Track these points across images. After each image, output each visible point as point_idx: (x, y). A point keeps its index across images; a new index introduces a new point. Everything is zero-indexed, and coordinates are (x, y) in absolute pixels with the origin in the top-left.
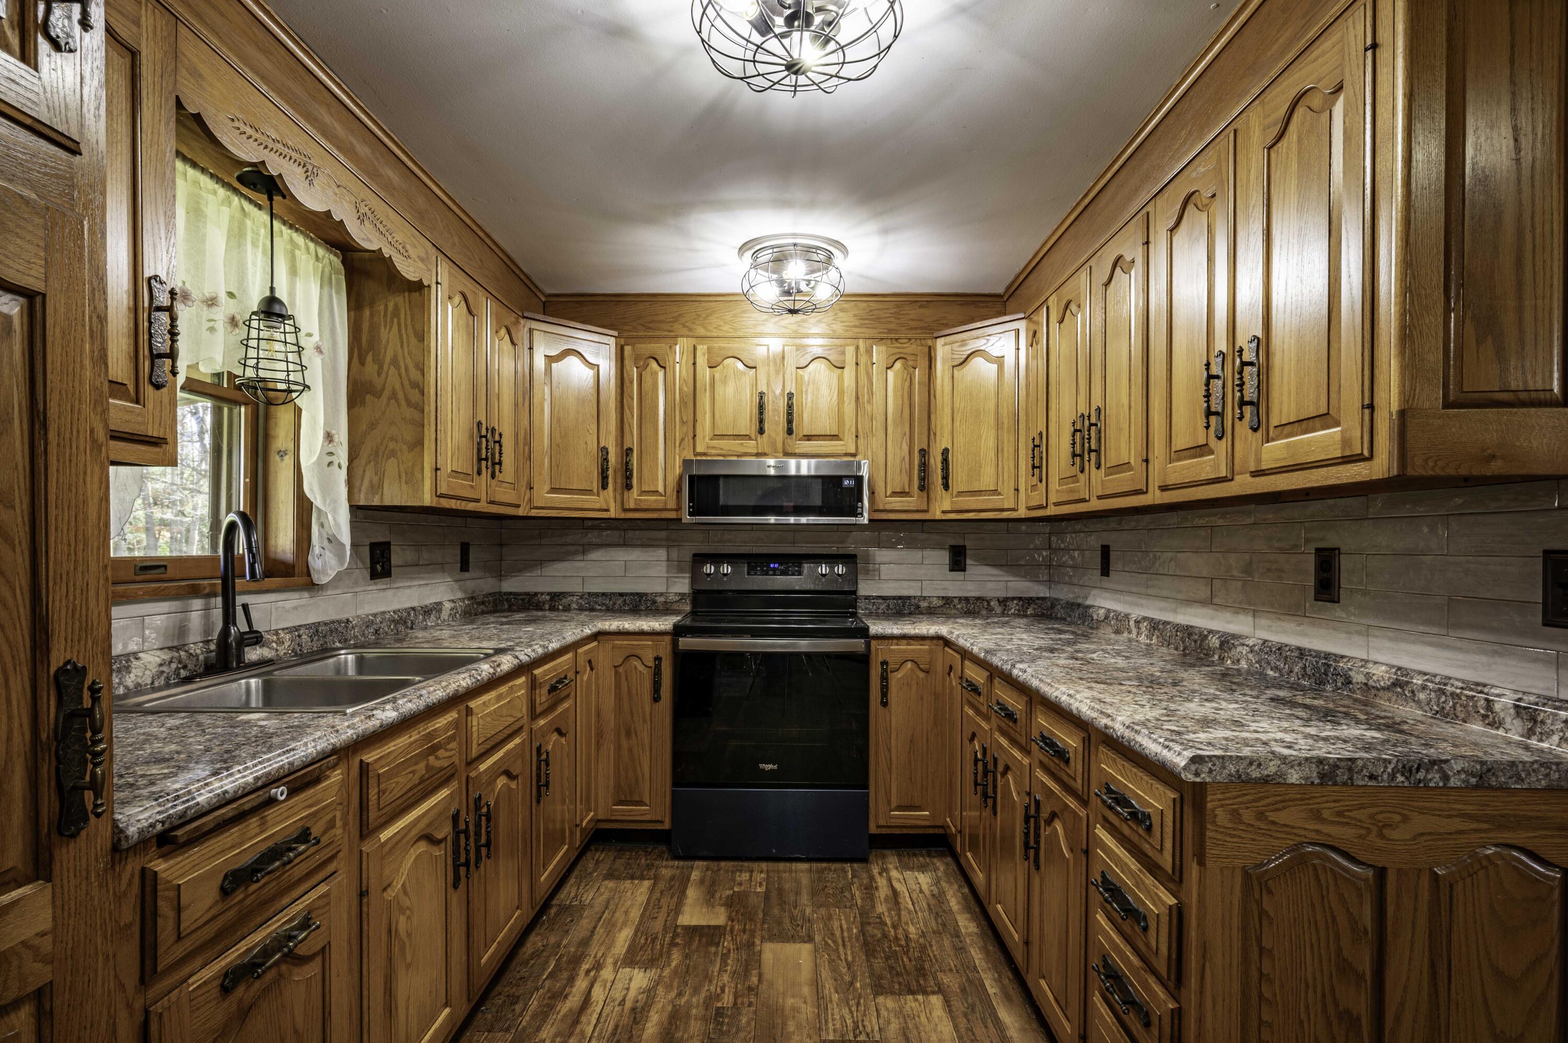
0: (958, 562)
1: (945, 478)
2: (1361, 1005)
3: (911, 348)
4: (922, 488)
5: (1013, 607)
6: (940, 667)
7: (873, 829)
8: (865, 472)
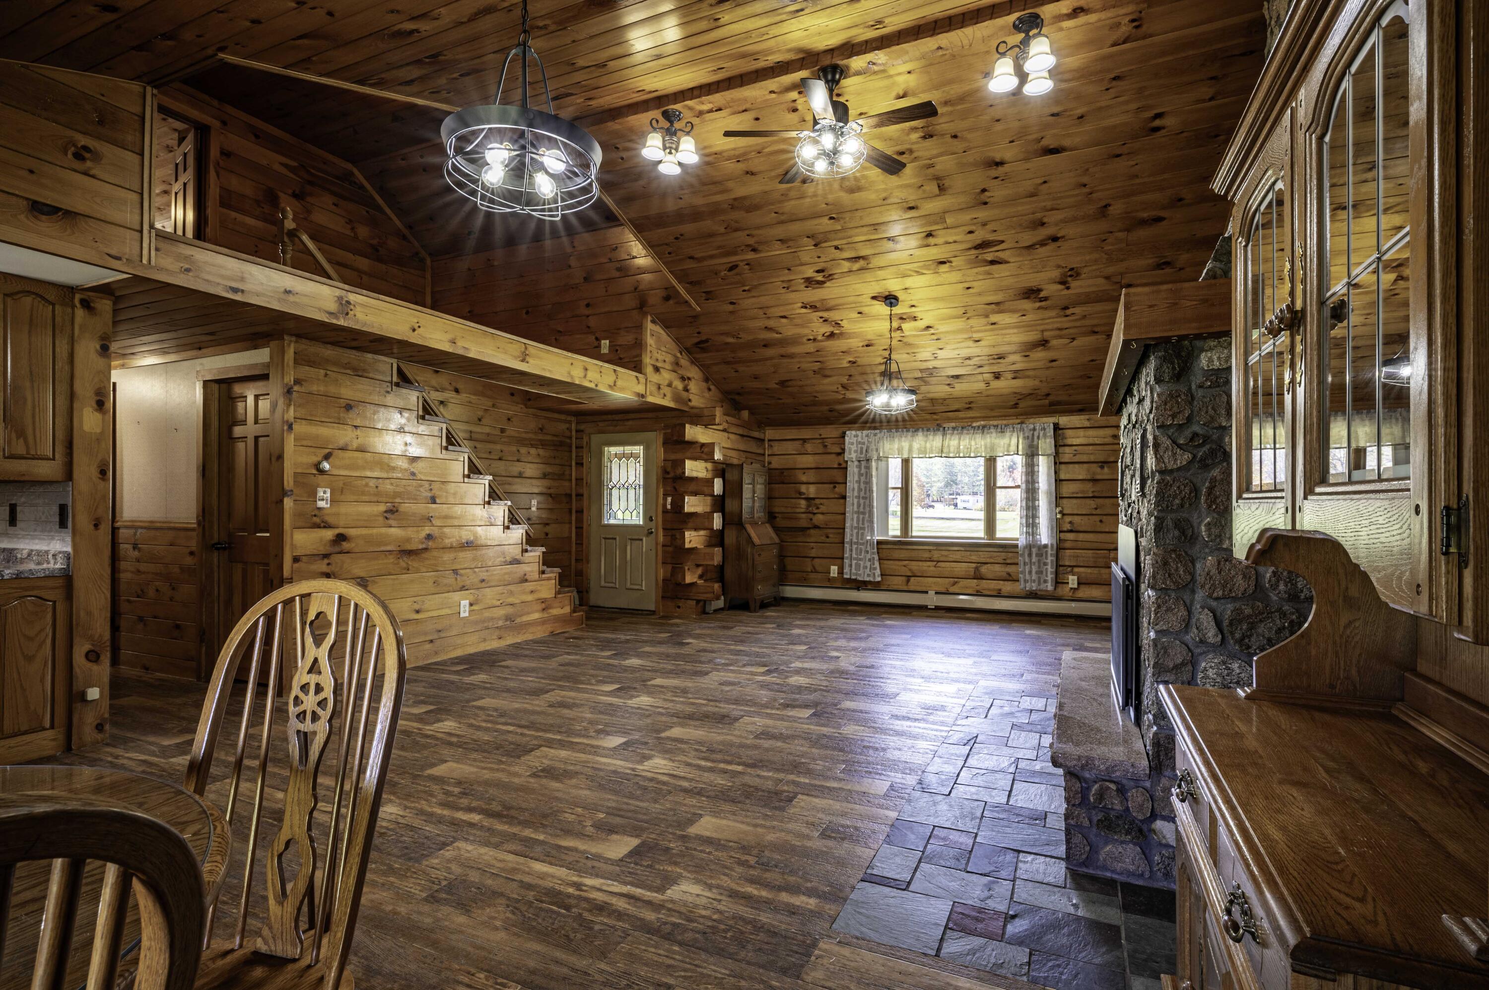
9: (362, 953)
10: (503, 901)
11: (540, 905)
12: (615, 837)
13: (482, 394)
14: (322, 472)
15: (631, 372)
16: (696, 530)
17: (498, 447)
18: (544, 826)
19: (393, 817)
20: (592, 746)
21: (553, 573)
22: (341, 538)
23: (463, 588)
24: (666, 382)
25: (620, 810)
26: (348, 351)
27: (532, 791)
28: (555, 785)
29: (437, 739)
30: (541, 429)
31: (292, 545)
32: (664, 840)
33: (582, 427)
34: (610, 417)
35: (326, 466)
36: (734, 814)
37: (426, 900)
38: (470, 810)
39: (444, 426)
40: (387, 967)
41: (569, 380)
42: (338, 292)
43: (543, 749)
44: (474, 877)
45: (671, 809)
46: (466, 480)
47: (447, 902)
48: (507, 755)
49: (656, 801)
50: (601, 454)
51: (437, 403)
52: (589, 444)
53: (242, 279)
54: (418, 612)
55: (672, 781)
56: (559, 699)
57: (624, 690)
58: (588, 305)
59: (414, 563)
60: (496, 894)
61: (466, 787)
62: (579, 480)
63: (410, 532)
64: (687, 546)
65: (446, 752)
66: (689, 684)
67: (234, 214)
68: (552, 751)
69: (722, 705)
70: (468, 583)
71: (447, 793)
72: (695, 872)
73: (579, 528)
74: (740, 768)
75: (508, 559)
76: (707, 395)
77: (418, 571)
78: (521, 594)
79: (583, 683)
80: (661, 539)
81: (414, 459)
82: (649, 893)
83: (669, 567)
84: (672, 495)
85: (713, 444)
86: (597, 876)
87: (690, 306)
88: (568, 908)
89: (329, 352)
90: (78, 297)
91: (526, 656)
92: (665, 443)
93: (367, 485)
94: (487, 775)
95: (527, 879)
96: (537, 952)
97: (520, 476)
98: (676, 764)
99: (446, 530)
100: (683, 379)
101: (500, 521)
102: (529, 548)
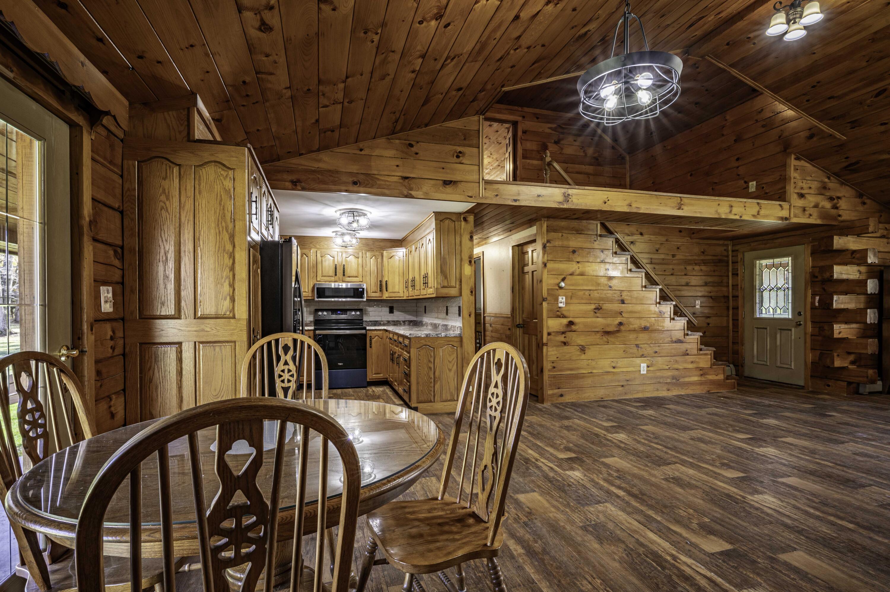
0: (391, 311)
1: (387, 288)
2: (432, 366)
3: (377, 253)
4: (380, 291)
5: (407, 323)
6: (385, 337)
7: (368, 380)
8: (365, 287)
9: (544, 540)
10: (623, 546)
11: (646, 558)
12: (712, 537)
13: (659, 234)
14: (561, 288)
15: (774, 202)
16: (846, 323)
17: (671, 267)
18: (663, 513)
19: (577, 478)
20: (715, 473)
21: (710, 351)
22: (571, 323)
23: (642, 356)
24: (812, 204)
25: (723, 521)
26: (573, 221)
27: (662, 489)
28: (679, 490)
29: (613, 443)
30: (703, 252)
31: (548, 327)
32: (753, 554)
33: (736, 248)
34: (760, 238)
35: (563, 284)
36: (831, 559)
37: (581, 528)
38: (619, 488)
39: (629, 257)
40: (553, 553)
41: (716, 216)
42: (563, 190)
43: (677, 465)
44: (611, 526)
45: (768, 535)
46: (644, 289)
47: (591, 533)
48: (652, 463)
49: (756, 525)
50: (753, 266)
51: (629, 243)
52: (743, 260)
53: (519, 194)
54: (614, 368)
55: (775, 514)
56: (700, 436)
57: (756, 440)
58: (738, 159)
59: (611, 339)
60: (620, 540)
61: (621, 474)
62: (735, 286)
63: (609, 321)
64: (836, 336)
65: (615, 451)
66: (820, 447)
67: (528, 161)
68: (684, 468)
69: (850, 471)
70: (645, 353)
71: (610, 475)
72: (774, 587)
73: (735, 320)
74: (851, 526)
75: (674, 339)
76: (861, 208)
77: (614, 344)
78: (686, 364)
79: (722, 429)
80: (810, 329)
81: (611, 278)
82: (727, 585)
83: (818, 352)
84: (820, 295)
85: (866, 250)
86: (690, 557)
87: (835, 137)
88: (663, 568)
89: (563, 223)
90: (462, 216)
91: (685, 404)
92: (813, 253)
93: (584, 294)
94: (636, 471)
95: (642, 540)
96: (634, 584)
97: (687, 285)
98: (784, 504)
99: (631, 320)
100: (831, 199)
101: (667, 315)
102: (690, 333)
